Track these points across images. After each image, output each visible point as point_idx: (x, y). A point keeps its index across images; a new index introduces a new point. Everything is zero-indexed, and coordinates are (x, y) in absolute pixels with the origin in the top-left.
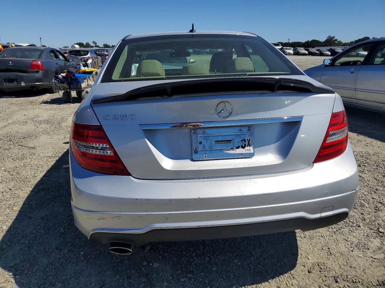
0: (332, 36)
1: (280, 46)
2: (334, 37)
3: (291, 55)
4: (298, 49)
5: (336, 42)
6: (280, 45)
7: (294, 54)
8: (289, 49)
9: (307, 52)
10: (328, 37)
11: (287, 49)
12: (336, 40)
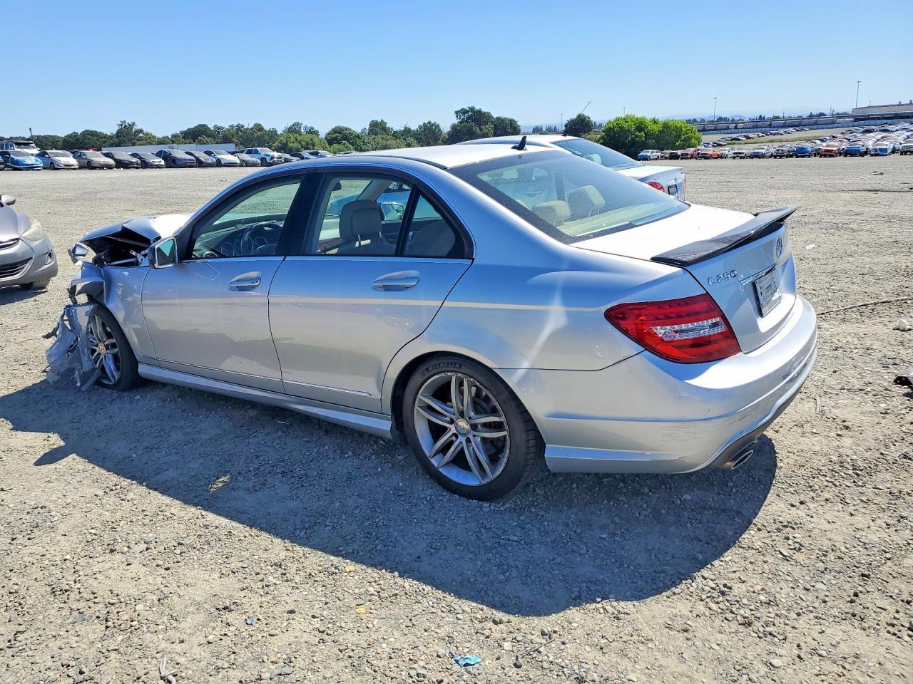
0: (129, 121)
1: (33, 147)
2: (134, 123)
3: (74, 169)
4: (88, 155)
5: (141, 135)
6: (33, 145)
7: (81, 167)
8: (63, 155)
9: (111, 161)
10: (120, 123)
11: (57, 155)
12: (141, 131)
